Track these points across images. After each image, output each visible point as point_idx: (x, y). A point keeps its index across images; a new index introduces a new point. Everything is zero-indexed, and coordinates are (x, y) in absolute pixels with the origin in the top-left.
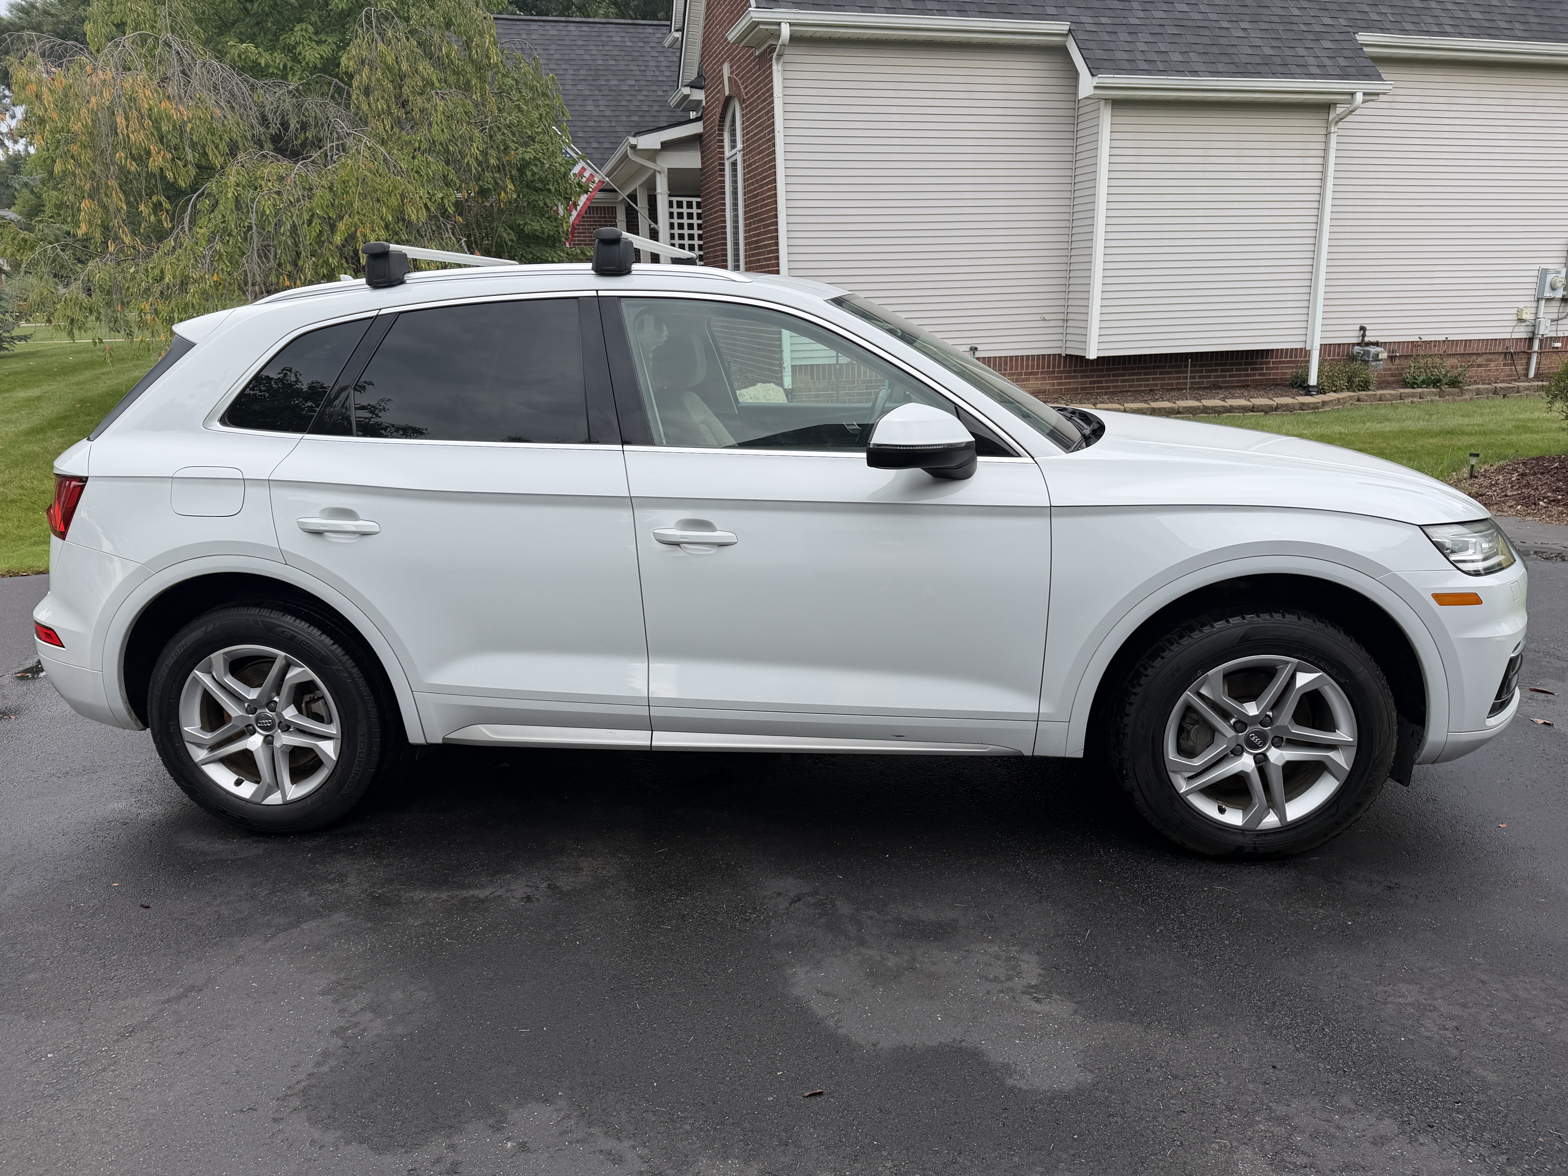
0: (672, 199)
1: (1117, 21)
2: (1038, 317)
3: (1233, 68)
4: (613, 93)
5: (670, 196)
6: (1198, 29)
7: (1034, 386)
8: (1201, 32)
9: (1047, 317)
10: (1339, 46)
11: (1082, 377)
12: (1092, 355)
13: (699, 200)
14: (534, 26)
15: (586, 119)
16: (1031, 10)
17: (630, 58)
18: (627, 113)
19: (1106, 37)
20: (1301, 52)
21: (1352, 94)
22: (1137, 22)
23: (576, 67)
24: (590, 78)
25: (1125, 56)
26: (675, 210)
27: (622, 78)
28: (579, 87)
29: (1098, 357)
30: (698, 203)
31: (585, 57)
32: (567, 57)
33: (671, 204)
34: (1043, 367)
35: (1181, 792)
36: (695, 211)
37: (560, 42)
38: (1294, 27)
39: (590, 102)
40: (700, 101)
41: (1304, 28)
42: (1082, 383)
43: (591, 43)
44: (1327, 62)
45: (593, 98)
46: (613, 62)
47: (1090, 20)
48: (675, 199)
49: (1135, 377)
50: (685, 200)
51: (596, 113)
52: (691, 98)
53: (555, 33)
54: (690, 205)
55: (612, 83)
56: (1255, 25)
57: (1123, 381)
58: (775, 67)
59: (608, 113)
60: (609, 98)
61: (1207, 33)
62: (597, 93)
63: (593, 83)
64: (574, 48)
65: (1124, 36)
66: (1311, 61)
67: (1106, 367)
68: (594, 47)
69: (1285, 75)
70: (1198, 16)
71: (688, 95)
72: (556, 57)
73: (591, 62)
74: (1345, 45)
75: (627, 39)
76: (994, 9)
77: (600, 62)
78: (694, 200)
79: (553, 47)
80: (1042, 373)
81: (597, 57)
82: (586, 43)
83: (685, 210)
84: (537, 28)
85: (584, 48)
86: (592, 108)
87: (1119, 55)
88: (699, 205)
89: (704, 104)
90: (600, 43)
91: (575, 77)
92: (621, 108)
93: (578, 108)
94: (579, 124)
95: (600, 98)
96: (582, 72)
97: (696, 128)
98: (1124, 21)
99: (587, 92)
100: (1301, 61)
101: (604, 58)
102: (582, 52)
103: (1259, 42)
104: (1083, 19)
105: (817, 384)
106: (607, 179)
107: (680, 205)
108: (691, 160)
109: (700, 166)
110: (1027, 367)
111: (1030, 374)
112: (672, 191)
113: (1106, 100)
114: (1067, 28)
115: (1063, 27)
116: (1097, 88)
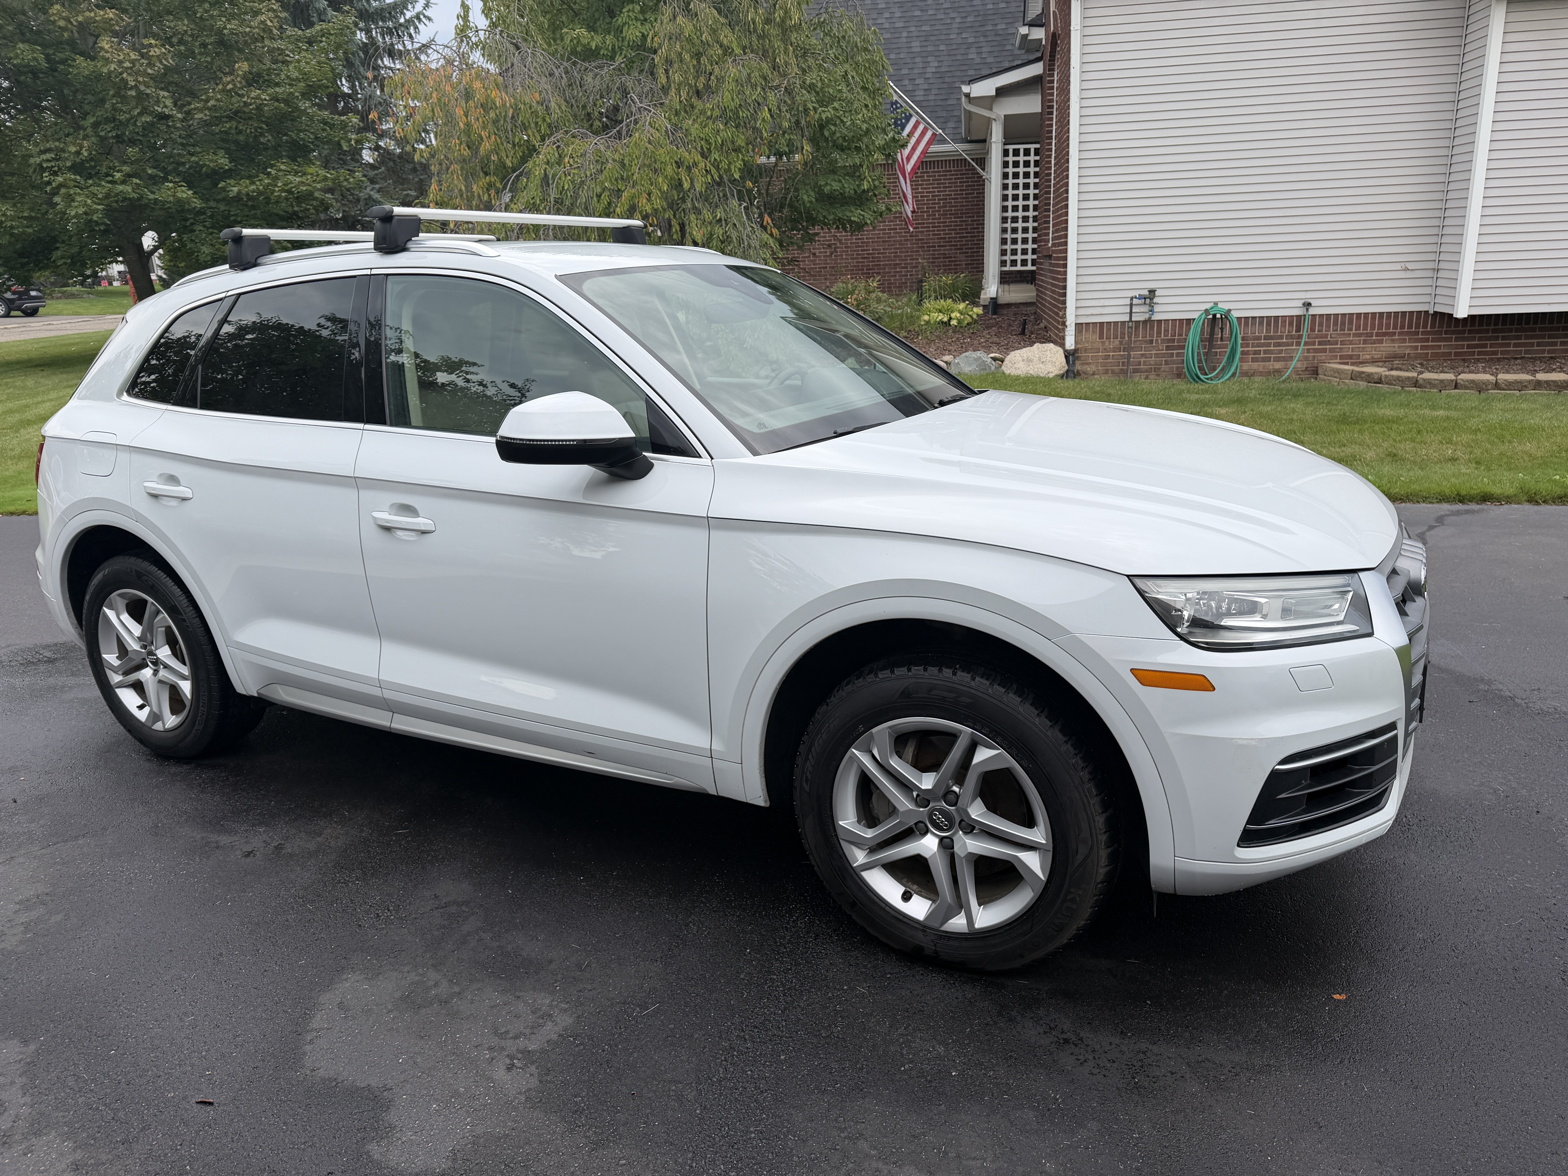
0: (1007, 147)
2: (1398, 267)
4: (998, 38)
5: (1005, 144)
7: (1389, 349)
9: (1410, 266)
11: (1457, 340)
12: (1461, 312)
13: (1038, 146)
15: (965, 68)
23: (964, 15)
24: (978, 24)
26: (1011, 159)
27: (1011, 20)
28: (964, 35)
29: (1469, 316)
30: (1035, 149)
32: (956, 5)
33: (1006, 153)
34: (1402, 327)
35: (855, 865)
36: (1032, 158)
39: (973, 50)
40: (1041, 40)
42: (1457, 347)
45: (977, 45)
48: (1011, 148)
49: (1535, 341)
50: (1022, 147)
51: (978, 61)
52: (1029, 38)
54: (1027, 152)
55: (999, 27)
57: (1515, 345)
62: (982, 39)
63: (979, 29)
67: (1492, 327)
71: (1027, 35)
73: (980, 8)
77: (990, 6)
78: (1033, 147)
80: (1400, 334)
83: (1021, 158)
88: (1037, 152)
89: (1044, 43)
92: (1004, 53)
93: (959, 57)
94: (959, 73)
96: (969, 19)
97: (1036, 69)
99: (971, 40)
105: (1107, 344)
106: (940, 131)
107: (1016, 153)
108: (1030, 104)
109: (1040, 111)
110: (1380, 326)
111: (1384, 334)
112: (1008, 139)
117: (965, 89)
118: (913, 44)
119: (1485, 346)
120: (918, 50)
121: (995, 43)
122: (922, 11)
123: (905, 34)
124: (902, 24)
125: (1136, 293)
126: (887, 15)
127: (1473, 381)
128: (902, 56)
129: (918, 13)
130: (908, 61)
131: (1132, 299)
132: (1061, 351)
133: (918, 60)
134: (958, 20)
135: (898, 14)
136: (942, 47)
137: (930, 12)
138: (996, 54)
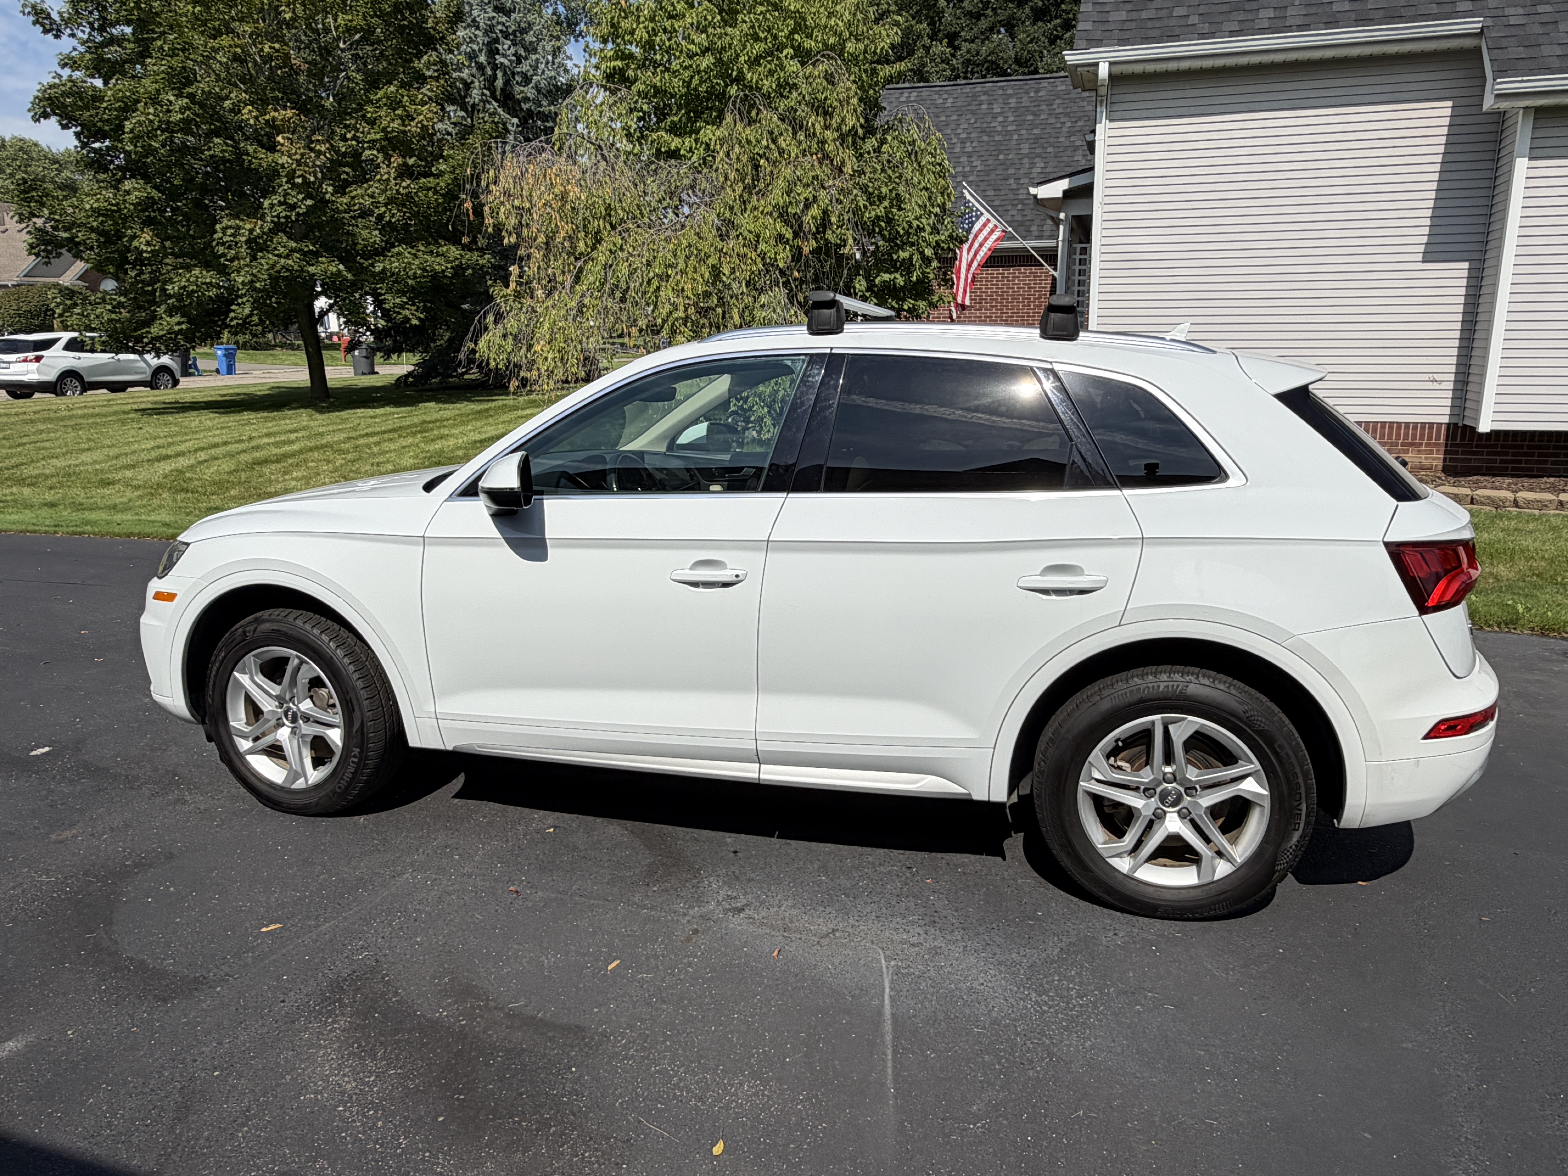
2: (1426, 377)
5: (1073, 243)
7: (1414, 459)
9: (1437, 377)
11: (1488, 454)
12: (1484, 427)
14: (1044, 83)
16: (1434, 8)
19: (1538, 29)
28: (1072, 139)
29: (1492, 431)
31: (1087, 108)
32: (1068, 110)
34: (1430, 438)
42: (1489, 461)
53: (1063, 88)
57: (1554, 463)
58: (1099, 109)
72: (1057, 111)
79: (1058, 101)
80: (1427, 445)
84: (1046, 85)
86: (1080, 158)
87: (1546, 50)
93: (1065, 159)
96: (1079, 124)
106: (1010, 229)
110: (1406, 435)
111: (1411, 445)
113: (1526, 108)
114: (1480, 25)
115: (1474, 24)
116: (1497, 96)
117: (1033, 191)
118: (1022, 146)
119: (1520, 462)
120: (1027, 151)
122: (1035, 115)
123: (1015, 137)
124: (1014, 128)
126: (1001, 119)
127: (1489, 497)
128: (1010, 157)
129: (1030, 118)
130: (1016, 161)
133: (1026, 161)
135: (1011, 119)
136: (1050, 150)
137: (1042, 117)
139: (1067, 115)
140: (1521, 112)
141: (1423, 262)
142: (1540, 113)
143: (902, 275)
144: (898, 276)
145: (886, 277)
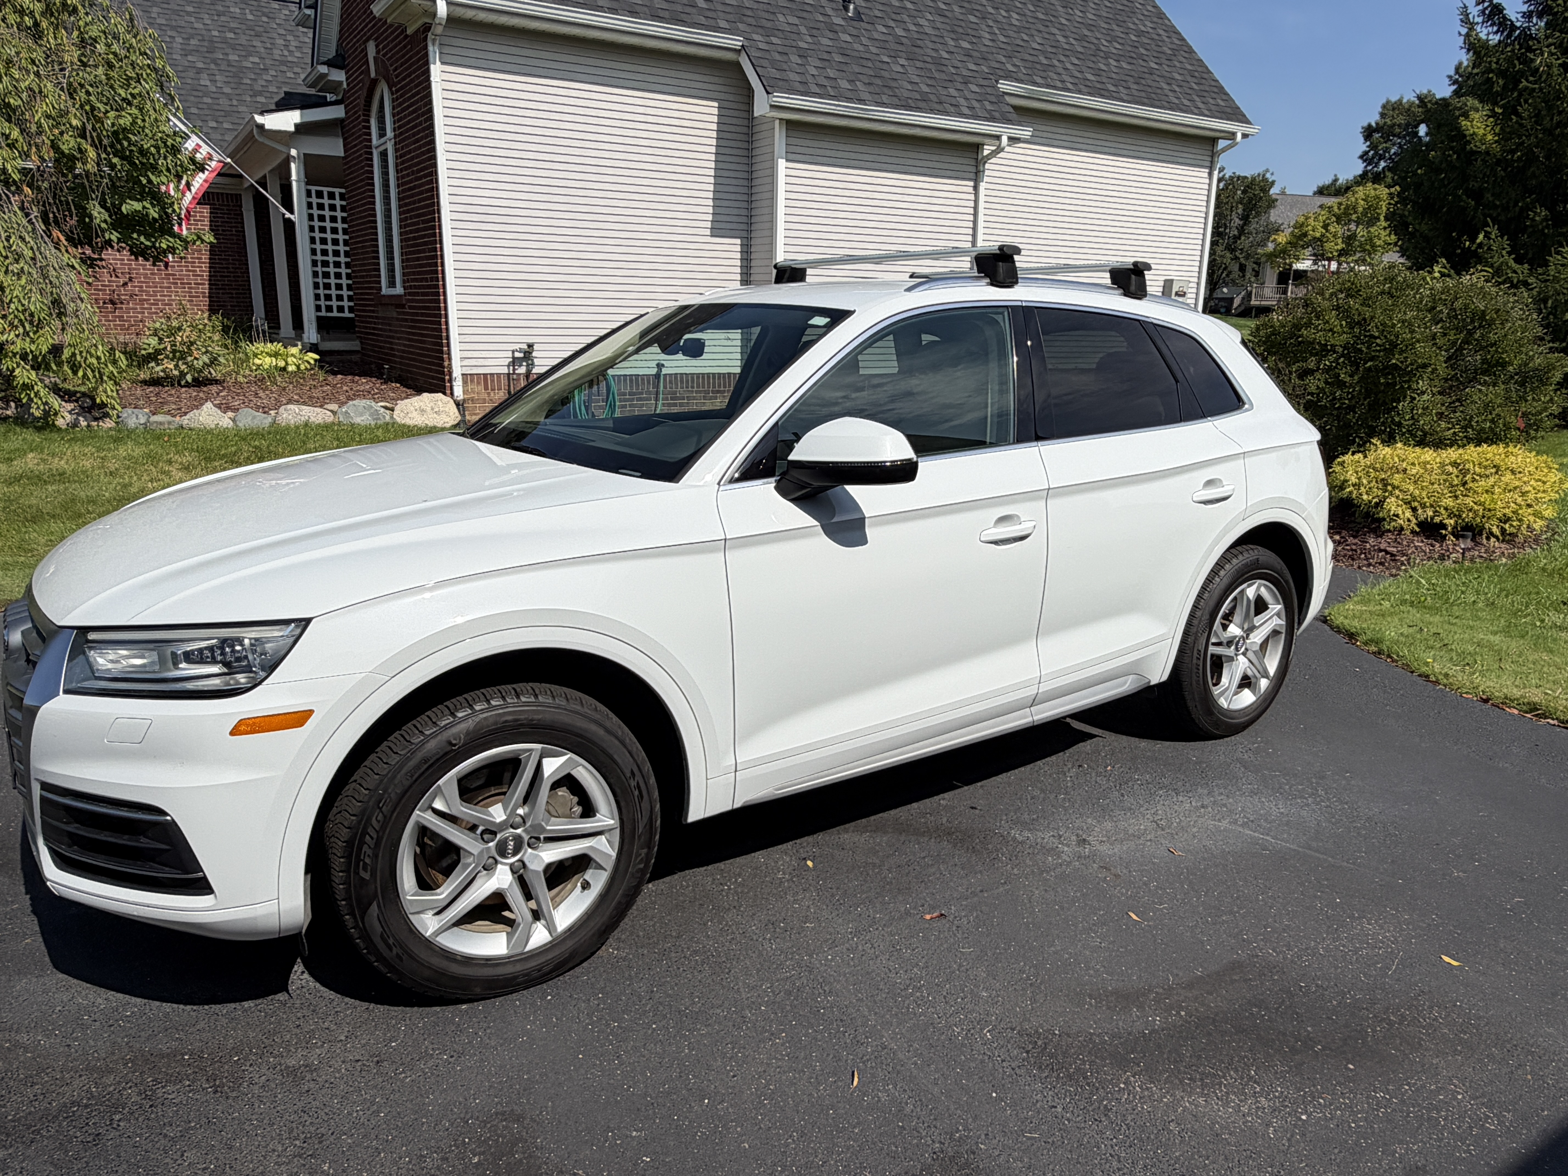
0: (310, 187)
1: (787, 42)
3: (896, 101)
4: (233, 70)
5: (307, 184)
6: (861, 60)
8: (865, 62)
10: (983, 91)
13: (343, 191)
16: (703, 20)
17: (252, 33)
18: (251, 93)
19: (778, 57)
20: (953, 92)
21: (998, 138)
22: (805, 46)
24: (204, 49)
25: (798, 78)
26: (314, 200)
28: (190, 58)
30: (340, 194)
31: (196, 25)
32: (174, 23)
33: (309, 194)
36: (338, 202)
37: (166, 6)
38: (944, 68)
40: (341, 83)
41: (953, 71)
43: (203, 11)
44: (976, 104)
45: (209, 72)
46: (232, 35)
47: (761, 38)
48: (313, 189)
50: (325, 190)
52: (329, 78)
54: (331, 196)
55: (231, 57)
56: (911, 62)
58: (430, 48)
59: (227, 90)
60: (227, 74)
61: (870, 64)
62: (212, 66)
63: (207, 55)
64: (181, 13)
65: (795, 59)
66: (962, 101)
68: (207, 16)
69: (939, 112)
70: (861, 48)
71: (326, 75)
72: (159, 21)
73: (204, 32)
74: (989, 90)
75: (247, 11)
76: (666, 14)
77: (216, 33)
78: (337, 191)
79: (155, 9)
81: (211, 27)
82: (197, 10)
85: (196, 15)
86: (208, 83)
87: (791, 76)
88: (342, 197)
89: (345, 85)
90: (214, 13)
91: (184, 47)
92: (243, 87)
95: (217, 72)
96: (193, 42)
97: (337, 112)
98: (794, 44)
99: (200, 65)
100: (954, 102)
101: (220, 29)
102: (193, 20)
103: (916, 79)
104: (755, 37)
105: (492, 395)
106: (229, 160)
107: (320, 195)
108: (334, 148)
109: (342, 154)
112: (310, 178)
113: (780, 119)
114: (741, 44)
115: (736, 42)
116: (772, 106)
117: (259, 119)
121: (231, 74)
125: (517, 347)
131: (513, 352)
132: (452, 401)
134: (179, 40)
138: (233, 85)
139: (173, 28)
140: (777, 122)
141: (712, 236)
142: (790, 125)
143: (153, 206)
144: (148, 206)
145: (137, 206)
